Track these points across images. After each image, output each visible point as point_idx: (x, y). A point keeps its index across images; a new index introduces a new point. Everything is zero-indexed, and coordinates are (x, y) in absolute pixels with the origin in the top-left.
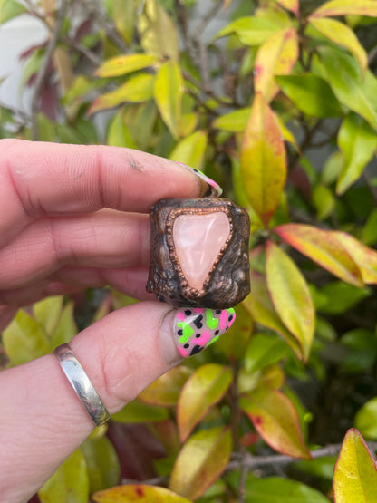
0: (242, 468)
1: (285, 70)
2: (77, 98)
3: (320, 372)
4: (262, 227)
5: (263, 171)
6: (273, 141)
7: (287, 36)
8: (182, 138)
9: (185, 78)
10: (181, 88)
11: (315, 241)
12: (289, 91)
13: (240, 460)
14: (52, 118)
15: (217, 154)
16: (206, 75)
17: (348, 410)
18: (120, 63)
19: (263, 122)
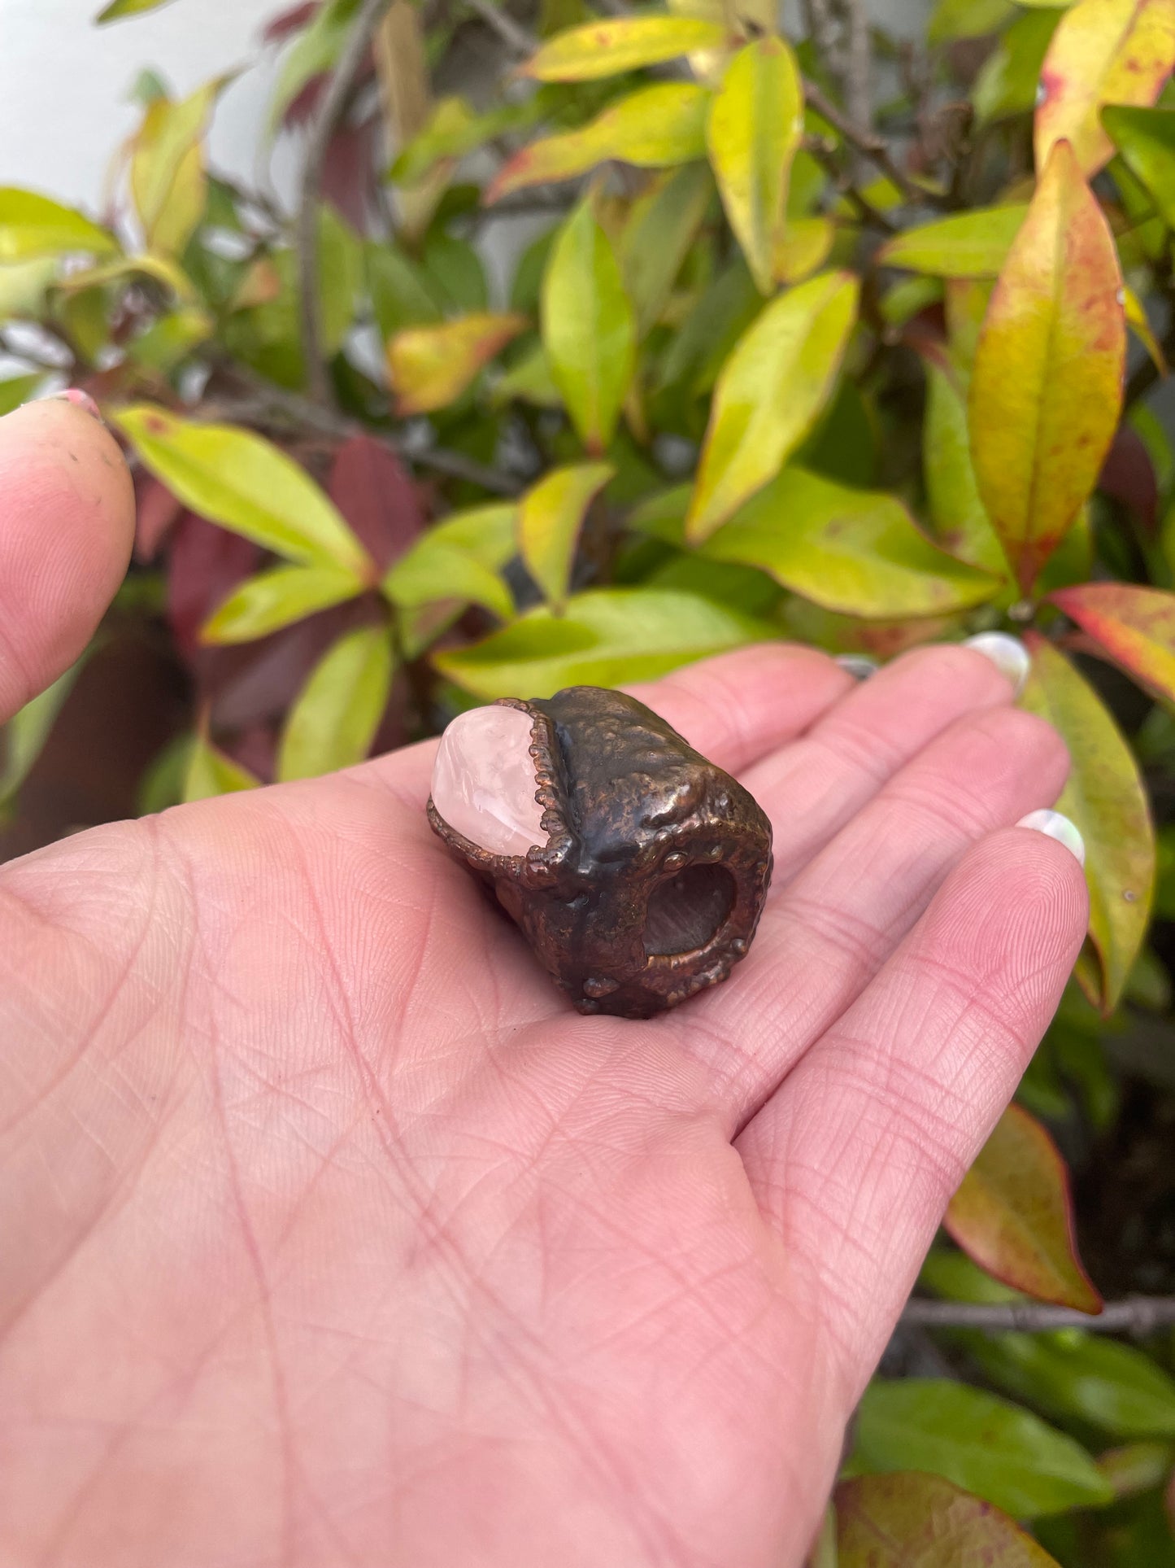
1: (1140, 92)
2: (444, 159)
4: (1013, 590)
5: (1042, 403)
6: (1089, 302)
8: (781, 287)
9: (810, 105)
10: (795, 129)
12: (1142, 161)
14: (358, 225)
18: (602, 40)
19: (1066, 235)
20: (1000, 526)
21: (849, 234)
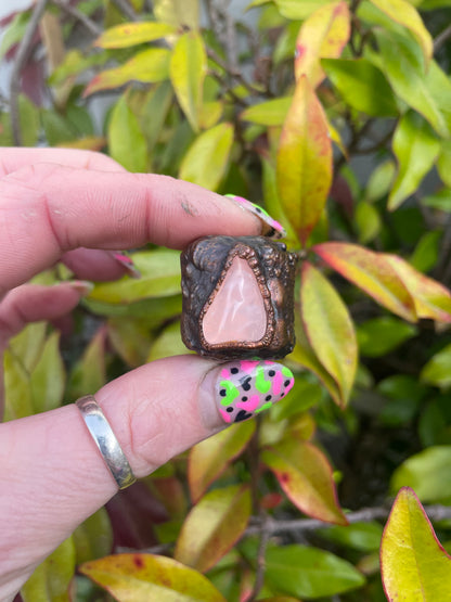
0: (261, 533)
1: (334, 52)
2: (69, 76)
3: (352, 424)
4: (298, 246)
5: (304, 175)
6: (317, 138)
7: (337, 12)
8: (203, 130)
9: (210, 57)
10: (203, 68)
11: (362, 264)
12: (337, 79)
13: (258, 524)
14: (37, 101)
15: (244, 154)
16: (233, 57)
17: (380, 469)
18: (126, 32)
19: (307, 112)
20: (292, 222)
21: (230, 108)
